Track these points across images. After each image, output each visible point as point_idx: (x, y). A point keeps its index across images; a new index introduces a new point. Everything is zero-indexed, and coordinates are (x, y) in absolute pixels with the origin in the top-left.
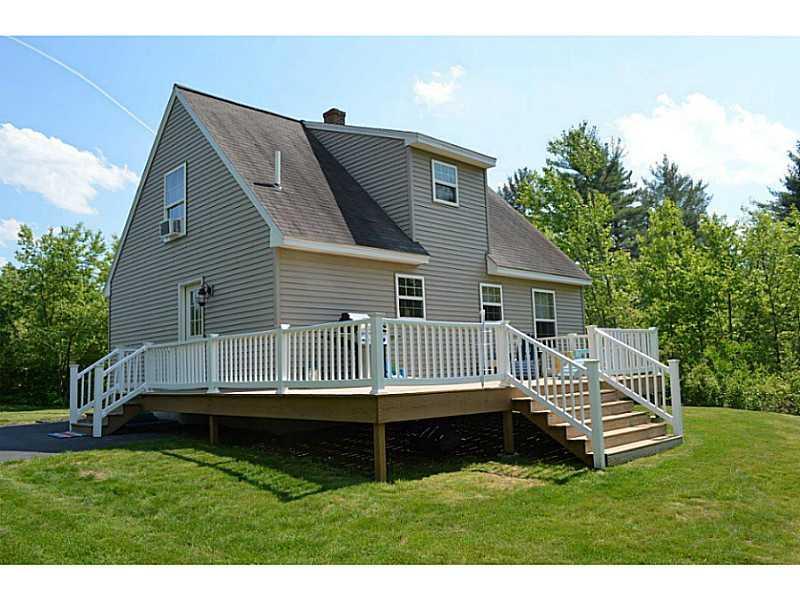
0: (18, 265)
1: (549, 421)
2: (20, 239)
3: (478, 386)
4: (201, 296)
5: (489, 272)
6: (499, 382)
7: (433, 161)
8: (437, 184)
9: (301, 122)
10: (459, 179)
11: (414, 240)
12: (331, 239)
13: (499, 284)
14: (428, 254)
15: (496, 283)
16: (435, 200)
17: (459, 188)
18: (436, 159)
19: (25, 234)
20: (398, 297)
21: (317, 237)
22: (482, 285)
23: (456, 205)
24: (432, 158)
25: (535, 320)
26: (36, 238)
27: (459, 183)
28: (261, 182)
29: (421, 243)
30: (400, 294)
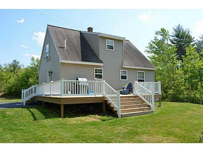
0: (31, 66)
1: (111, 105)
2: (31, 60)
3: (94, 96)
4: (49, 74)
5: (123, 67)
6: (102, 95)
7: (106, 40)
8: (107, 45)
9: (80, 31)
10: (114, 44)
11: (100, 59)
12: (75, 60)
13: (127, 70)
14: (103, 63)
15: (126, 70)
16: (107, 49)
17: (114, 46)
18: (107, 39)
19: (33, 59)
20: (95, 74)
21: (71, 60)
22: (121, 70)
23: (114, 50)
24: (106, 39)
25: (138, 79)
26: (35, 59)
27: (114, 45)
28: (61, 47)
29: (102, 60)
30: (95, 73)
